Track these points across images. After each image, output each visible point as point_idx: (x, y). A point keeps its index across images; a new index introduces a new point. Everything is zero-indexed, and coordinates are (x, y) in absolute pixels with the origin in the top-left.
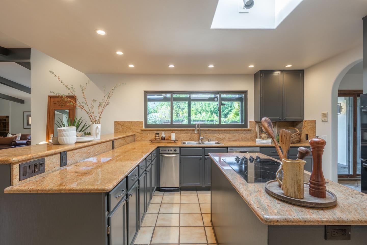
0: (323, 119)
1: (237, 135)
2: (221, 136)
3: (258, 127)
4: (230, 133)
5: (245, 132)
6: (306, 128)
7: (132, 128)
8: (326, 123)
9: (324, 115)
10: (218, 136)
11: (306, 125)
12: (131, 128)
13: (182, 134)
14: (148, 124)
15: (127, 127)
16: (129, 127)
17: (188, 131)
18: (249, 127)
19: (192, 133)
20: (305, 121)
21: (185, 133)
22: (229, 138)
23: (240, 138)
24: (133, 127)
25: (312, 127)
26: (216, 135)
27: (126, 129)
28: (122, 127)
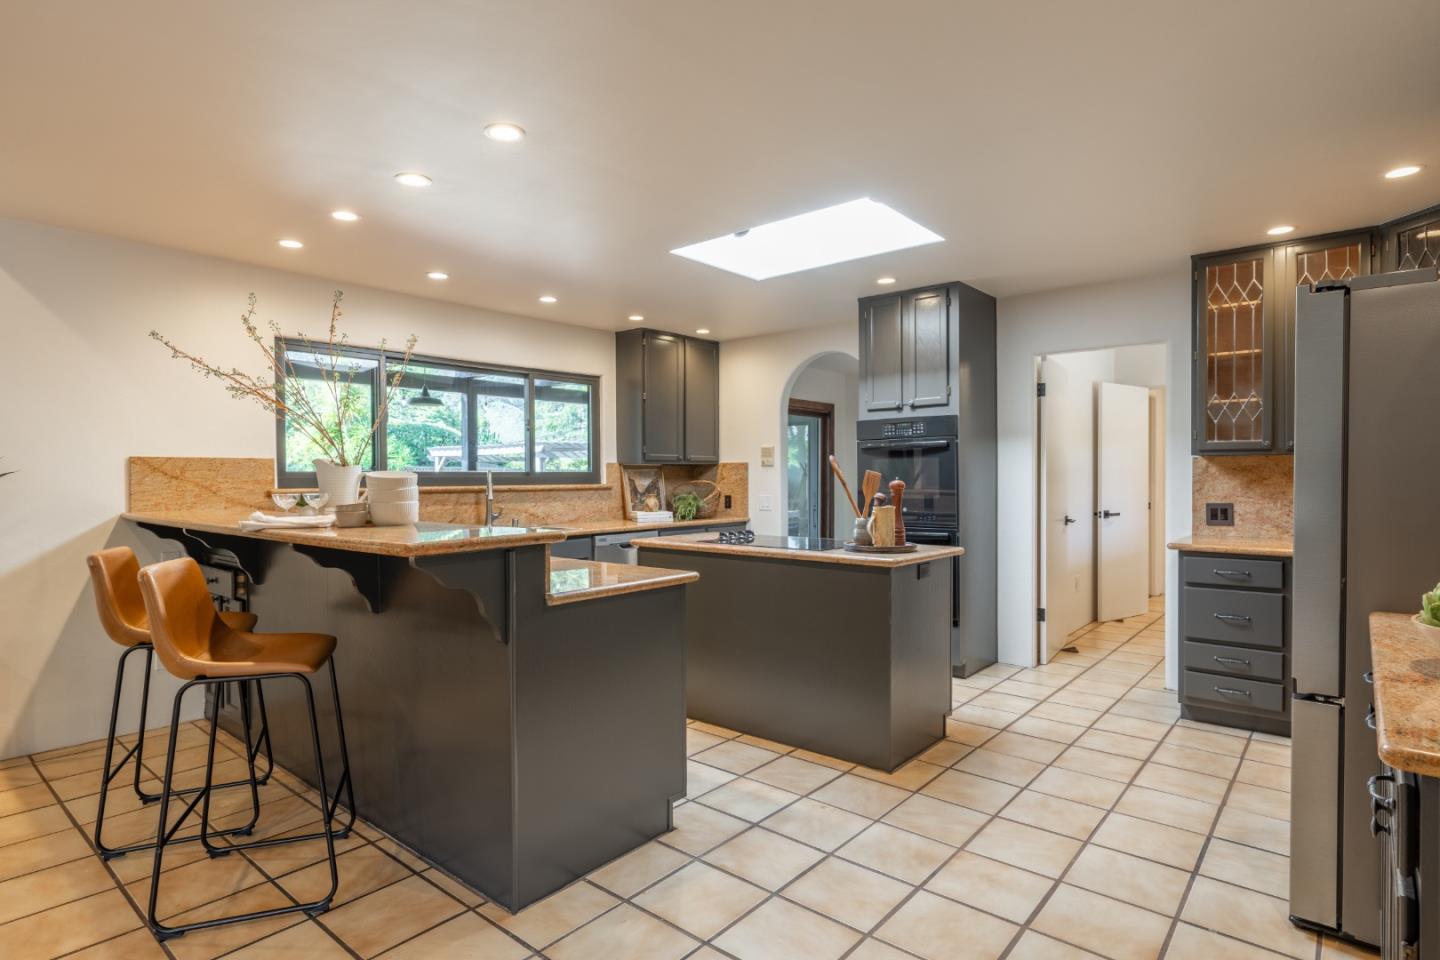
0: (765, 459)
1: (579, 503)
2: (540, 509)
3: (627, 480)
4: (563, 500)
5: (596, 495)
6: (725, 481)
7: (222, 486)
8: (769, 469)
9: (767, 452)
10: (532, 510)
11: (725, 475)
12: (219, 489)
13: (427, 506)
14: (288, 469)
15: (197, 485)
16: (208, 484)
17: (446, 495)
18: (604, 482)
19: (457, 503)
20: (724, 465)
21: (434, 504)
22: (561, 515)
23: (587, 512)
24: (227, 485)
25: (741, 479)
26: (527, 505)
27: (192, 491)
28: (174, 482)
